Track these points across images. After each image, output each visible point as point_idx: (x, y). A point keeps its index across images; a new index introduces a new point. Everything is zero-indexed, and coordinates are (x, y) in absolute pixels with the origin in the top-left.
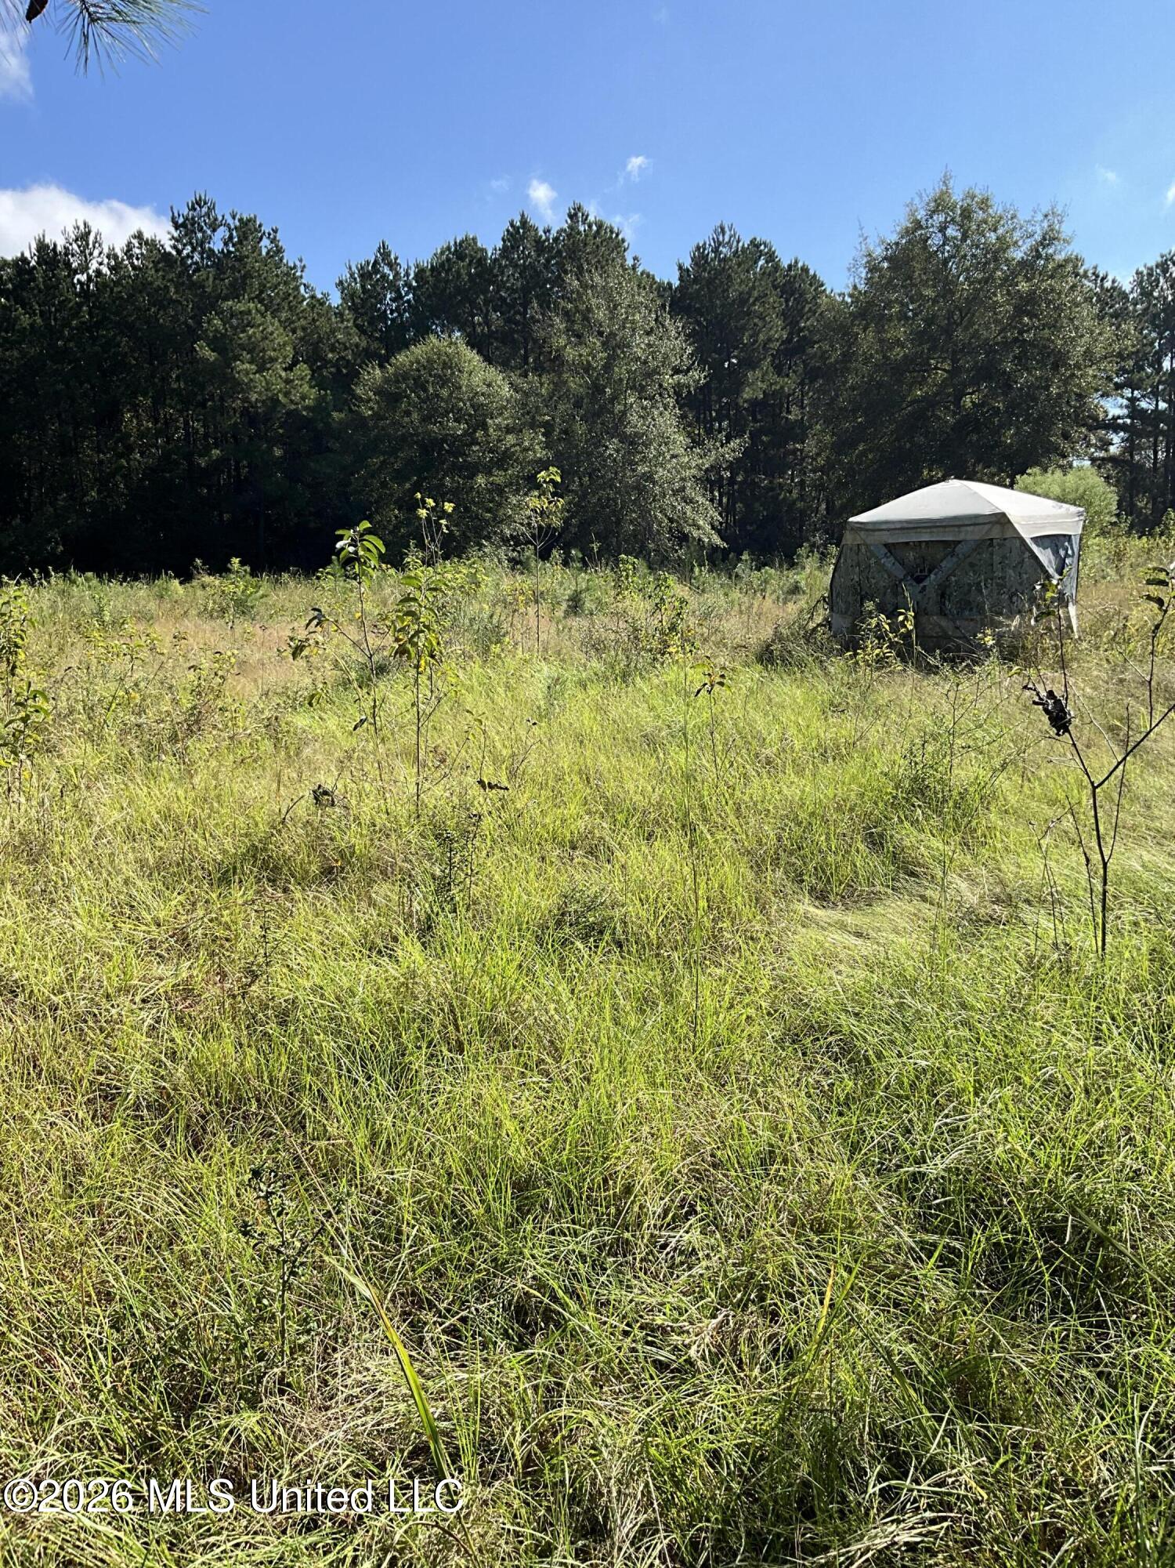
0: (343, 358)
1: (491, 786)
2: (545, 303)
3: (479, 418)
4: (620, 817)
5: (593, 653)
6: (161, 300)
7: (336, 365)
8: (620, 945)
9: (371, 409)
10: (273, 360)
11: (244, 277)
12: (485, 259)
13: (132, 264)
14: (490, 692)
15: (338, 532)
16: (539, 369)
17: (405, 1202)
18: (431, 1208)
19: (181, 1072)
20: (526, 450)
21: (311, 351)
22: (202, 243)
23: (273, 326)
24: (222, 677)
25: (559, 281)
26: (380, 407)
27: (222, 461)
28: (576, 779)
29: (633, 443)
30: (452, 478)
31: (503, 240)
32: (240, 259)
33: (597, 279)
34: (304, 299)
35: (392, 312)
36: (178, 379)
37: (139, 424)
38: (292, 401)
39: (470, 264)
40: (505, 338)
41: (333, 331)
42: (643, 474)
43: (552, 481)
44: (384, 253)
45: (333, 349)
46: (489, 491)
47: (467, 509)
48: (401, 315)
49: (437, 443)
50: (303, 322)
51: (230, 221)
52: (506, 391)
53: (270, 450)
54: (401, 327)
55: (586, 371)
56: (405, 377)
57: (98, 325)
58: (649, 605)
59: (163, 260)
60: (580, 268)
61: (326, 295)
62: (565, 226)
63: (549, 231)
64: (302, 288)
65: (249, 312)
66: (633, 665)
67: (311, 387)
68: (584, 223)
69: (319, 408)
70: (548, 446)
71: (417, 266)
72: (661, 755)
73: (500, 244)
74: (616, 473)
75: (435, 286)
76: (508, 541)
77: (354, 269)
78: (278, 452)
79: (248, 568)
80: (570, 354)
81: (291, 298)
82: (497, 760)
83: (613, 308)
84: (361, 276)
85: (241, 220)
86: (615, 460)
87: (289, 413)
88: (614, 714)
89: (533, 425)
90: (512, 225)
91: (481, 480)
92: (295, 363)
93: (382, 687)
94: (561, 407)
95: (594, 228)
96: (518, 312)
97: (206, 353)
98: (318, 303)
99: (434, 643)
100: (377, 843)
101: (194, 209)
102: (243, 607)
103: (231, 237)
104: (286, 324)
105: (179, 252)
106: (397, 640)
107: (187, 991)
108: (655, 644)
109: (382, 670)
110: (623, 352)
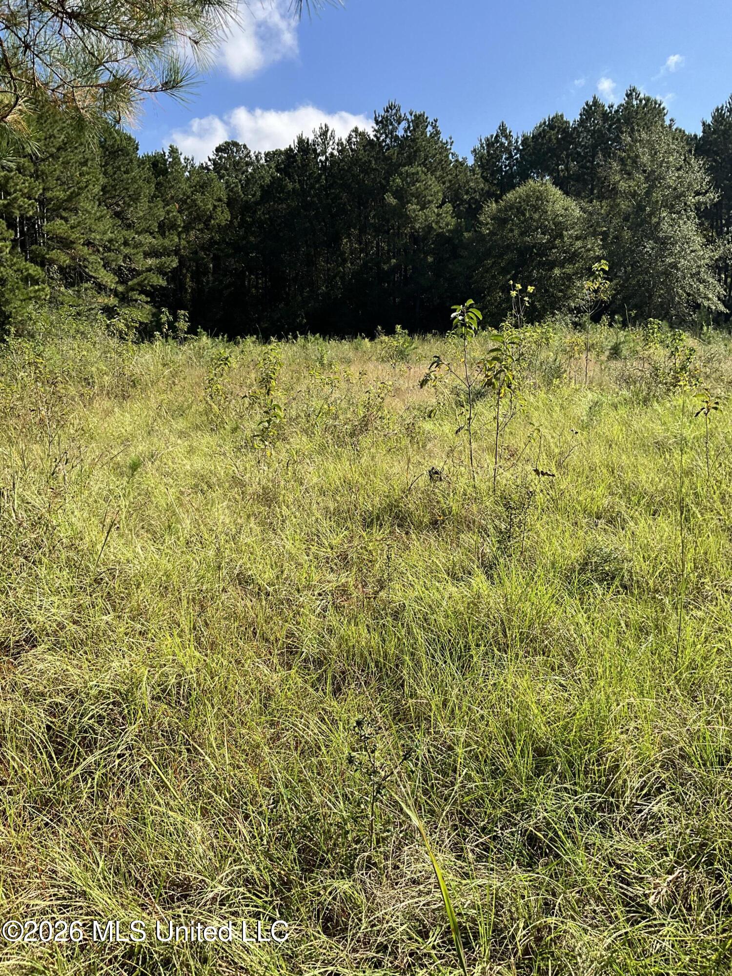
0: (472, 198)
1: (543, 474)
2: (607, 154)
3: (558, 230)
4: (634, 499)
5: (624, 385)
6: (366, 169)
7: (469, 203)
8: (625, 587)
9: (489, 229)
10: (430, 202)
11: (415, 152)
12: (568, 128)
13: (351, 148)
14: (550, 411)
15: (453, 307)
16: (601, 198)
17: (459, 750)
18: (477, 757)
19: (333, 644)
20: (589, 250)
21: (454, 196)
22: (391, 133)
23: (431, 181)
24: (382, 398)
25: (617, 139)
26: (494, 228)
27: (397, 267)
28: (605, 471)
29: (663, 243)
30: (538, 271)
31: (581, 115)
32: (413, 140)
33: (644, 135)
34: (451, 162)
35: (506, 166)
36: (374, 217)
37: (351, 246)
38: (440, 227)
39: (558, 133)
40: (578, 178)
41: (468, 182)
42: (670, 264)
43: (602, 270)
44: (503, 129)
45: (467, 193)
46: (562, 278)
47: (547, 291)
48: (511, 168)
49: (529, 248)
50: (450, 177)
51: (409, 117)
52: (577, 213)
53: (426, 257)
54: (511, 176)
55: (633, 197)
56: (511, 207)
57: (331, 186)
58: (667, 352)
59: (367, 144)
60: (633, 130)
61: (465, 159)
62: (623, 102)
63: (612, 106)
64: (450, 156)
65: (417, 173)
66: (652, 394)
67: (452, 218)
68: (636, 99)
69: (458, 231)
70: (604, 247)
71: (523, 136)
72: (668, 457)
73: (578, 118)
74: (650, 264)
75: (534, 148)
76: (573, 310)
77: (483, 141)
78: (430, 259)
79: (406, 331)
80: (623, 186)
81: (443, 163)
82: (550, 455)
83: (654, 154)
84: (488, 145)
85: (415, 116)
86: (650, 255)
87: (438, 235)
88: (636, 426)
89: (595, 234)
90: (587, 104)
91: (557, 271)
92: (444, 203)
93: (479, 406)
94: (614, 221)
95: (644, 102)
96: (589, 161)
97: (391, 200)
98: (460, 164)
99: (511, 378)
100: (466, 506)
101: (388, 111)
102: (402, 355)
103: (409, 127)
104: (441, 180)
105: (378, 139)
106: (487, 376)
107: (343, 591)
108: (669, 379)
109: (480, 395)
110: (660, 183)
